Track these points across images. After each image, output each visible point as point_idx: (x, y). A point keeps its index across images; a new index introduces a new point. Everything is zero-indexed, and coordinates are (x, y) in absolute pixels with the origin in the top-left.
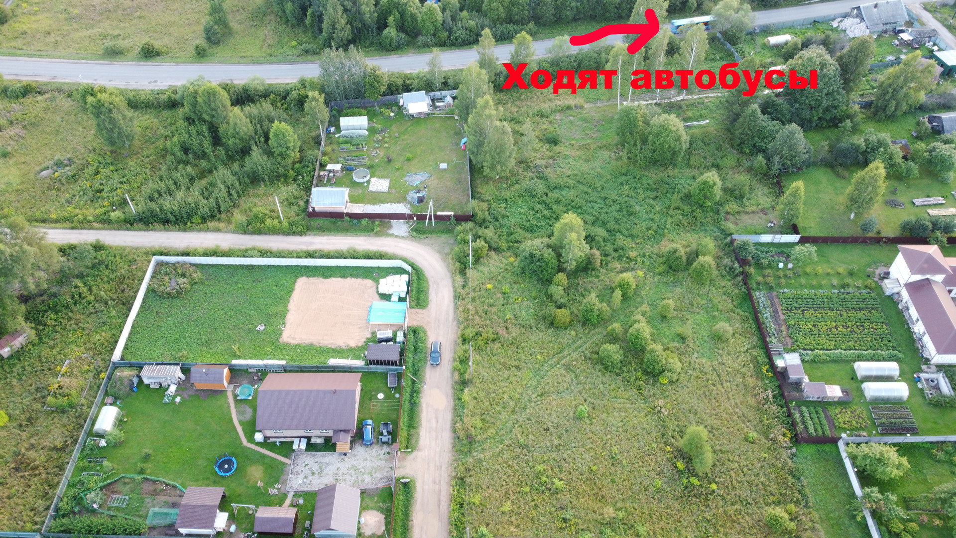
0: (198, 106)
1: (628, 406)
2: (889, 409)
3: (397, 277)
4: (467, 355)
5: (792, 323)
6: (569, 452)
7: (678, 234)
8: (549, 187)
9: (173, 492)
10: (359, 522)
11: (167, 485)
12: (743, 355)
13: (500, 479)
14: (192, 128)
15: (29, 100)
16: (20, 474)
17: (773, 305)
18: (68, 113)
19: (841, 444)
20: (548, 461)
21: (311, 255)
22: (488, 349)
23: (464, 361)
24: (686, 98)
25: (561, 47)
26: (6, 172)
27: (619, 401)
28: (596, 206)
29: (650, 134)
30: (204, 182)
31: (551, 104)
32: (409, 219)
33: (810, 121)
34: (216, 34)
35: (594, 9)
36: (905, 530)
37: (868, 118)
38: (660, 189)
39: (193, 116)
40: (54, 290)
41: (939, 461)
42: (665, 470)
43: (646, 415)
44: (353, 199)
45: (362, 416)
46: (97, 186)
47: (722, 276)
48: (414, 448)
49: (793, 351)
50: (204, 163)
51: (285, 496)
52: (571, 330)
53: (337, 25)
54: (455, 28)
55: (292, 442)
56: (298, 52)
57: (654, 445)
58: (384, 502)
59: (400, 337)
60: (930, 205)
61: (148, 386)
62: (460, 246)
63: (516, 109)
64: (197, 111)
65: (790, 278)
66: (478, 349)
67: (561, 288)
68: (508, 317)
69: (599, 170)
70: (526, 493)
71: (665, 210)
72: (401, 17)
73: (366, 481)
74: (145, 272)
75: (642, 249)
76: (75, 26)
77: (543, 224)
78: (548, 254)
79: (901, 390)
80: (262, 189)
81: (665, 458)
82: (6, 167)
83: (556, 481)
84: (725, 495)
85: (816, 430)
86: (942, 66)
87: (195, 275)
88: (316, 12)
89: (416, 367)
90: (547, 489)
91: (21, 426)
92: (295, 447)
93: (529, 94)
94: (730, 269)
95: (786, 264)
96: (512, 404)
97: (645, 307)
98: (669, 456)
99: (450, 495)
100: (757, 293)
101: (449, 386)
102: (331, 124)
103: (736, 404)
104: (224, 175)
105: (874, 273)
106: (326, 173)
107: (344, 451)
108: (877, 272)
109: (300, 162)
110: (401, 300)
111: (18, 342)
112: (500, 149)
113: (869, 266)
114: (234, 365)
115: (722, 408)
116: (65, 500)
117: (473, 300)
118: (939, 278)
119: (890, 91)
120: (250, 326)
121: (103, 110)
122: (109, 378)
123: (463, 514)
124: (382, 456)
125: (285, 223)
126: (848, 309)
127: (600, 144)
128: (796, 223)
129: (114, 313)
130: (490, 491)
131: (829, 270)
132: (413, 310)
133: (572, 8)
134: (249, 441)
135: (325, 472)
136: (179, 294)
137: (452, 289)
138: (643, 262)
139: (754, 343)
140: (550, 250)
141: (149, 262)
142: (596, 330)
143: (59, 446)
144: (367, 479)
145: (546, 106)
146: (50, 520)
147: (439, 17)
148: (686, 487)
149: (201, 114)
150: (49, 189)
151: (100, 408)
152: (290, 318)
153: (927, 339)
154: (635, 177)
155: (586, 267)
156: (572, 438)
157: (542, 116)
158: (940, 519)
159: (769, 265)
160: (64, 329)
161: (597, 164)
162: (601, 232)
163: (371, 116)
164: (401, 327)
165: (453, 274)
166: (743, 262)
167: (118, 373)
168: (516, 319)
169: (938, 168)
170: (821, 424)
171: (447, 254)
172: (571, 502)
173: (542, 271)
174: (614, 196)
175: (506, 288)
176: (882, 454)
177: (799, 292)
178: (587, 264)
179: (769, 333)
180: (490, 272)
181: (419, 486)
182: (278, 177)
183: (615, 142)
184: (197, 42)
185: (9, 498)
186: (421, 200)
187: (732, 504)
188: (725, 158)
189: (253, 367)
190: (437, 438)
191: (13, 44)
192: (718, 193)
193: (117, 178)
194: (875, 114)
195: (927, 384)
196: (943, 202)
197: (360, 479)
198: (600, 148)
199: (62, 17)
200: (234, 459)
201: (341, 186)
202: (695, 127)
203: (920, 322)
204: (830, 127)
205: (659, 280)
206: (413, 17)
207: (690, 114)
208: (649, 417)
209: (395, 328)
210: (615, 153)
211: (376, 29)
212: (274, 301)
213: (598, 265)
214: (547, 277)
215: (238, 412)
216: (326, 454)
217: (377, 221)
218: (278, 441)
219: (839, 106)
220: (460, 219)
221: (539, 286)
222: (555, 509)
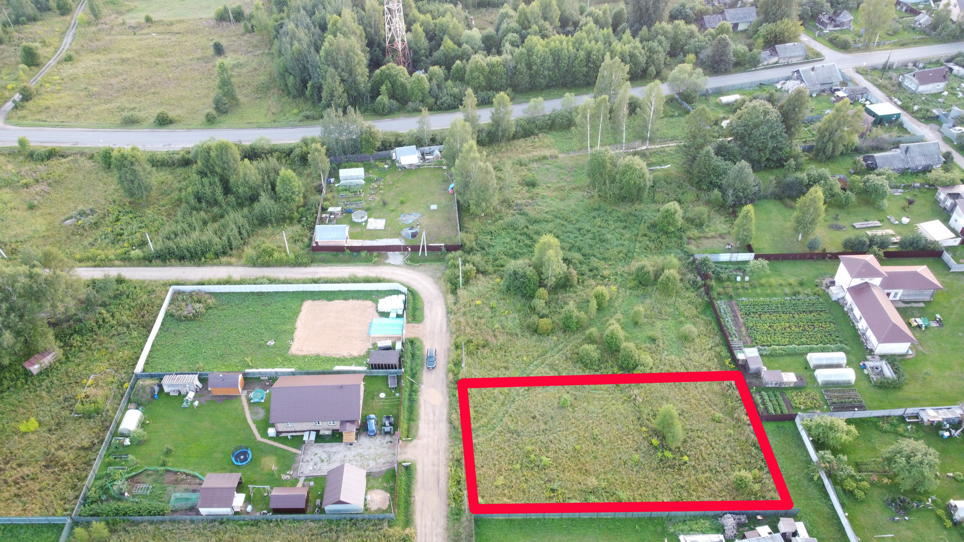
0: (211, 160)
1: (607, 396)
2: (839, 391)
3: (394, 297)
4: (460, 358)
5: (751, 324)
6: (555, 435)
7: (646, 256)
8: (529, 221)
9: (194, 481)
10: (366, 499)
11: (187, 475)
12: (708, 352)
13: (493, 459)
14: (205, 180)
15: (53, 162)
16: (50, 470)
17: (733, 311)
18: (90, 172)
19: (798, 420)
20: (536, 443)
21: (315, 281)
22: (479, 353)
23: (457, 364)
24: (649, 147)
25: (536, 107)
26: (34, 221)
27: (598, 392)
28: (572, 236)
29: (617, 173)
30: (216, 225)
31: (528, 155)
32: (404, 251)
33: (759, 162)
34: (225, 104)
35: (565, 77)
36: (857, 487)
37: (811, 159)
38: (627, 222)
39: (205, 170)
40: (81, 316)
41: (886, 432)
42: (642, 447)
43: (623, 403)
44: (352, 236)
45: (365, 412)
46: (118, 230)
47: (687, 289)
48: (414, 437)
49: (753, 346)
50: (216, 209)
51: (297, 480)
52: (552, 336)
53: (335, 93)
54: (441, 95)
55: (303, 436)
56: (299, 118)
57: (631, 427)
58: (388, 482)
59: (399, 346)
60: (868, 228)
61: (168, 394)
62: (451, 270)
63: (498, 160)
64: (209, 164)
65: (747, 289)
66: (470, 354)
67: (541, 301)
68: (496, 326)
69: (574, 207)
70: (517, 470)
71: (634, 237)
72: (393, 86)
73: (371, 466)
74: (163, 300)
75: (614, 269)
76: (95, 101)
77: (525, 251)
78: (530, 271)
79: (848, 375)
80: (269, 230)
81: (641, 438)
82: (33, 217)
83: (544, 458)
84: (696, 466)
85: (775, 411)
86: (874, 116)
87: (209, 301)
88: (316, 83)
89: (414, 371)
90: (535, 466)
91: (50, 430)
92: (305, 438)
93: (508, 147)
94: (694, 282)
95: (743, 278)
96: (502, 397)
97: (619, 315)
98: (644, 436)
99: (448, 473)
100: (719, 302)
101: (444, 386)
102: (330, 176)
103: (703, 391)
104: (236, 218)
105: (822, 283)
106: (328, 215)
107: (351, 441)
108: (824, 282)
109: (304, 206)
110: (398, 316)
111: (47, 360)
112: (484, 189)
113: (817, 277)
114: (248, 373)
115: (691, 395)
116: (94, 489)
117: (464, 314)
118: (876, 281)
119: (828, 134)
120: (261, 342)
121: (126, 163)
122: (132, 388)
123: (460, 489)
124: (385, 445)
125: (292, 256)
126: (799, 313)
127: (573, 186)
128: (751, 243)
129: (135, 334)
130: (484, 469)
131: (781, 281)
132: (410, 325)
133: (545, 77)
134: (262, 437)
135: (333, 460)
136: (196, 317)
137: (444, 306)
138: (616, 279)
139: (717, 341)
140: (531, 268)
141: (167, 291)
142: (576, 336)
143: (87, 446)
144: (372, 464)
145: (525, 156)
146: (79, 507)
147: (427, 85)
148: (661, 460)
149: (214, 168)
150: (73, 234)
151: (124, 414)
152: (298, 334)
153: (870, 334)
154: (606, 212)
155: (564, 284)
156: (557, 423)
157: (521, 165)
158: (889, 478)
159: (728, 279)
160: (90, 349)
161: (572, 202)
162: (576, 256)
163: (367, 168)
164: (399, 338)
165: (445, 294)
166: (705, 277)
167: (140, 382)
168: (503, 328)
169: (873, 196)
170: (779, 405)
171: (439, 278)
172: (558, 476)
173: (525, 287)
174: (587, 226)
175: (493, 303)
176: (832, 422)
177: (756, 300)
178: (565, 282)
179: (730, 334)
180: (479, 291)
181: (419, 468)
182: (284, 219)
183: (587, 184)
184: (208, 111)
185: (40, 490)
186: (414, 235)
187: (703, 473)
188: (685, 194)
189: (265, 374)
190: (434, 429)
191: (38, 117)
192: (680, 222)
193: (135, 224)
194: (817, 155)
195: (873, 371)
196: (880, 225)
197: (365, 464)
198: (574, 189)
199: (82, 94)
200: (249, 452)
201: (342, 224)
202: (658, 170)
203: (863, 319)
204: (777, 167)
205: (631, 293)
206: (403, 86)
207: (653, 160)
208: (625, 405)
209: (394, 340)
210: (588, 192)
211: (370, 97)
212: (283, 321)
213: (576, 282)
214: (530, 292)
215: (251, 413)
216: (334, 444)
217: (375, 254)
218: (289, 435)
219: (783, 148)
220: (450, 248)
221: (523, 301)
222: (543, 482)
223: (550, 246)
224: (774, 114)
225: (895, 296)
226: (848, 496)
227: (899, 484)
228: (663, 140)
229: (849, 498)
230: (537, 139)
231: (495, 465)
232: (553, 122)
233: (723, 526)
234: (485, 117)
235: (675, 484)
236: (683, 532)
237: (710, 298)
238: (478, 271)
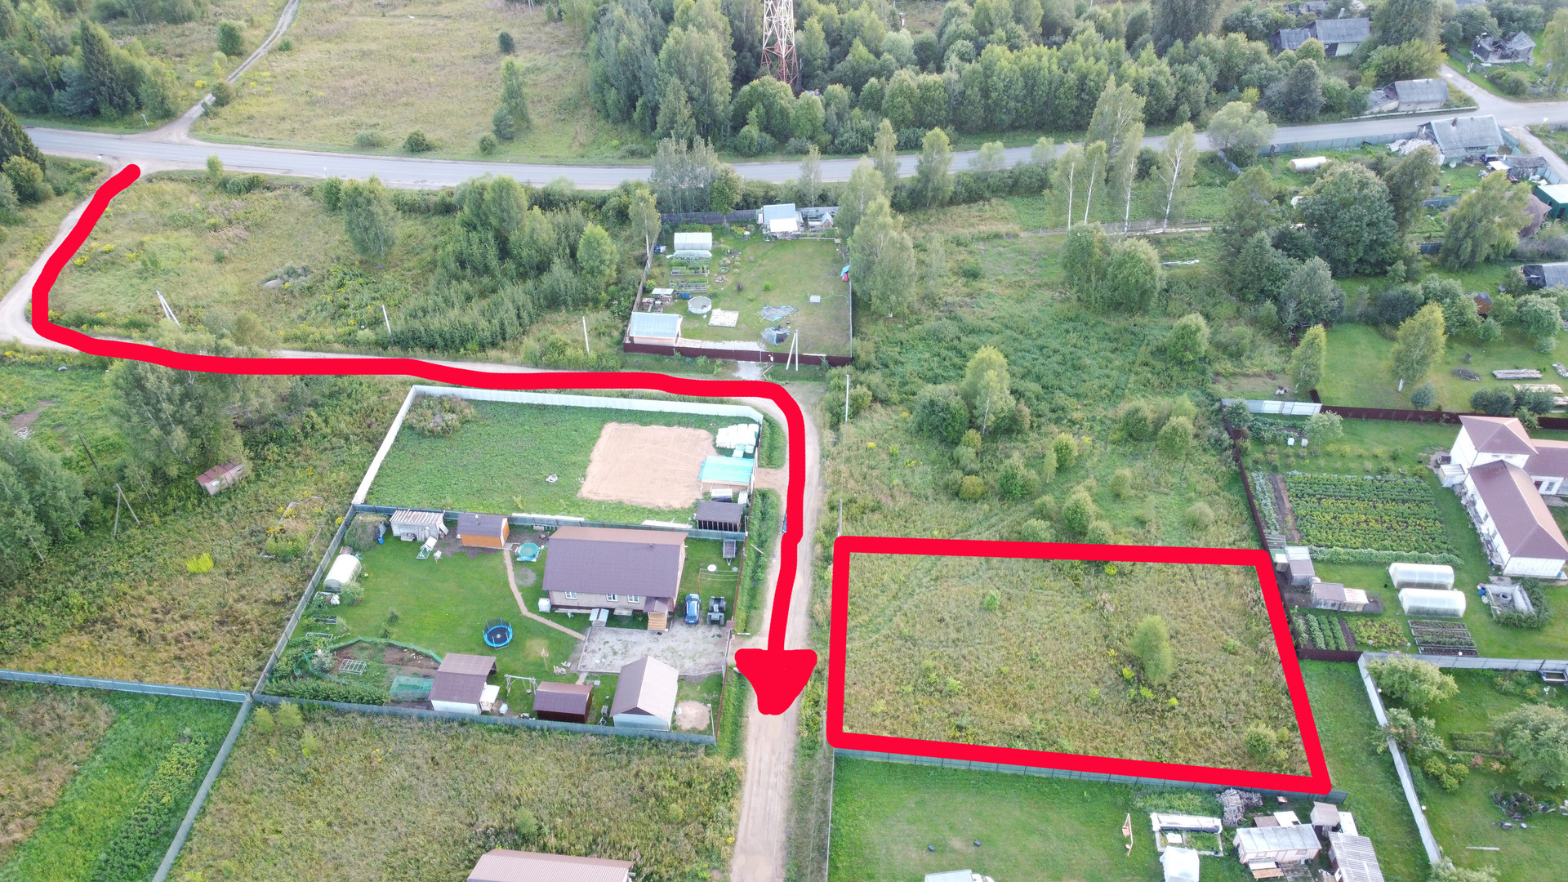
0: (483, 206)
1: (1059, 599)
2: (1436, 625)
3: (743, 426)
4: (836, 524)
5: (1303, 512)
6: (972, 648)
7: (1143, 396)
8: (962, 330)
9: (426, 663)
11: (418, 653)
13: (872, 674)
14: (474, 236)
15: (255, 196)
16: (225, 629)
17: (1276, 490)
18: (305, 214)
19: (1362, 662)
20: (941, 658)
21: (624, 395)
22: (865, 520)
23: (830, 532)
24: (1168, 230)
25: (990, 157)
26: (222, 279)
28: (1028, 356)
29: (1110, 265)
30: (484, 303)
31: (971, 229)
32: (764, 360)
33: (1346, 264)
34: (510, 126)
35: (1041, 113)
36: (1447, 771)
37: (1433, 265)
38: (1119, 342)
39: (475, 220)
40: (281, 417)
41: (1506, 693)
42: (1106, 679)
43: (1083, 612)
44: (686, 333)
45: (685, 590)
46: (341, 300)
47: (1205, 450)
48: (755, 633)
49: (1303, 545)
50: (486, 280)
51: (575, 677)
52: (982, 503)
53: (678, 118)
54: (842, 130)
55: (589, 615)
56: (619, 153)
57: (1093, 648)
58: (709, 692)
59: (743, 499)
60: (1518, 379)
61: (398, 538)
62: (833, 393)
63: (923, 234)
64: (481, 212)
65: (1303, 458)
66: (851, 519)
67: (970, 449)
68: (896, 482)
69: (1036, 313)
70: (908, 694)
71: (1127, 366)
72: (767, 112)
73: (686, 666)
74: (400, 405)
75: (1091, 411)
76: (319, 111)
77: (951, 374)
78: (956, 403)
79: (1456, 601)
80: (562, 315)
81: (1106, 665)
82: (222, 274)
83: (951, 680)
84: (1189, 714)
85: (1327, 644)
86: (1550, 204)
87: (467, 411)
88: (649, 101)
89: (763, 537)
90: (937, 690)
91: (228, 574)
92: (593, 618)
93: (941, 216)
94: (1216, 441)
95: (1298, 441)
96: (894, 587)
97: (1091, 482)
98: (1112, 662)
100: (1254, 474)
101: (808, 563)
102: (660, 242)
103: (1213, 606)
104: (514, 294)
105: (1429, 459)
106: (651, 300)
107: (659, 629)
108: (1433, 458)
109: (616, 284)
110: (746, 455)
111: (231, 475)
112: (895, 273)
113: (1422, 449)
114: (516, 519)
115: (1193, 609)
116: (285, 659)
117: (848, 460)
118: (1519, 460)
119: (1467, 226)
120: (538, 477)
121: (360, 200)
122: (347, 525)
123: (818, 713)
124: (710, 639)
125: (593, 354)
126: (1385, 501)
127: (1039, 282)
128: (1317, 388)
129: (356, 449)
130: (857, 688)
131: (1361, 451)
132: (763, 470)
133: (1009, 112)
134: (529, 611)
135: (631, 652)
136: (445, 432)
137: (818, 448)
138: (1092, 427)
139: (1245, 532)
140: (959, 398)
141: (407, 393)
142: (1019, 507)
143: (278, 600)
144: (688, 664)
145: (966, 231)
146: (264, 682)
147: (821, 113)
148: (1134, 701)
149: (487, 218)
150: (277, 302)
151: (333, 560)
152: (592, 470)
153: (1498, 542)
154: (1086, 324)
155: (1008, 428)
156: (976, 632)
157: (959, 244)
158: (1502, 763)
159: (1274, 440)
160: (290, 465)
161: (1034, 307)
162: (1032, 387)
163: (718, 234)
164: (745, 488)
165: (821, 428)
166: (1236, 434)
167: (360, 517)
168: (906, 486)
169: (1532, 330)
170: (1335, 637)
171: (814, 405)
172: (970, 708)
173: (946, 427)
174: (1054, 344)
175: (894, 447)
176: (1416, 668)
177: (1315, 475)
178: (1010, 425)
179: (1267, 523)
180: (873, 428)
182: (585, 301)
183: (1061, 279)
184: (485, 134)
185: (210, 654)
186: (780, 339)
187: (1199, 726)
188: (1218, 307)
189: (541, 521)
191: (236, 130)
192: (1204, 347)
193: (367, 294)
194: (1444, 260)
195: (1497, 599)
196: (1539, 376)
197: (678, 663)
198: (1040, 286)
199: (302, 100)
200: (510, 630)
201: (672, 313)
202: (1178, 267)
203: (1490, 519)
204: (1376, 275)
205: (1114, 450)
206: (783, 112)
207: (1172, 250)
208: (1087, 615)
209: (736, 490)
210: (1061, 293)
211: (732, 127)
212: (572, 449)
213: (1027, 426)
214: (953, 435)
215: (516, 576)
216: (634, 631)
217: (719, 361)
218: (569, 612)
219: (1388, 243)
220: (834, 362)
221: (942, 448)
222: (945, 715)
223: (990, 365)
224: (1377, 185)
225: (1549, 488)
226: (1431, 784)
227: (1518, 773)
228: (1192, 220)
229: (1432, 786)
230: (987, 207)
231: (874, 683)
232: (1016, 183)
233: (1221, 807)
234: (908, 167)
235: (1152, 738)
236: (1156, 808)
237: (1241, 467)
238: (875, 399)
